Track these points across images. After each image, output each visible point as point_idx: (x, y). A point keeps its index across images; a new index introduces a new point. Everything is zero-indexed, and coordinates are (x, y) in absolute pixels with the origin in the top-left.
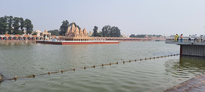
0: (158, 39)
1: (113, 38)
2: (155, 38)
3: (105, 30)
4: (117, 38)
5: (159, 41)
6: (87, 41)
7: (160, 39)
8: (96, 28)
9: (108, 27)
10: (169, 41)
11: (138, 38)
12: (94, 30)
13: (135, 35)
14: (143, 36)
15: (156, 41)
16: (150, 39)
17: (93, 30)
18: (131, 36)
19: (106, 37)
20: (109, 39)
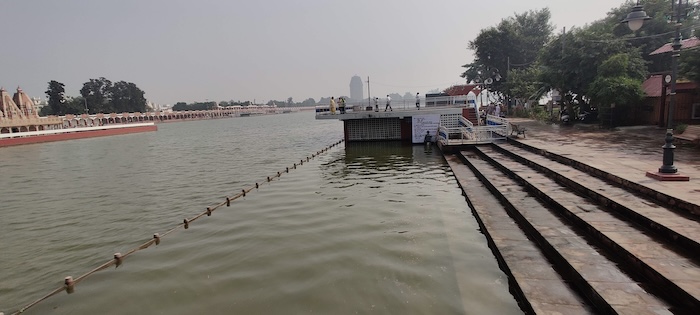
0: (245, 111)
1: (127, 115)
2: (237, 110)
3: (92, 93)
4: (138, 115)
5: (248, 115)
6: (38, 133)
7: (250, 109)
8: (56, 89)
9: (101, 84)
10: (323, 112)
11: (197, 112)
12: (48, 92)
13: (188, 103)
14: (209, 106)
15: (242, 115)
16: (226, 111)
17: (46, 95)
18: (175, 108)
19: (99, 114)
20: (111, 120)
